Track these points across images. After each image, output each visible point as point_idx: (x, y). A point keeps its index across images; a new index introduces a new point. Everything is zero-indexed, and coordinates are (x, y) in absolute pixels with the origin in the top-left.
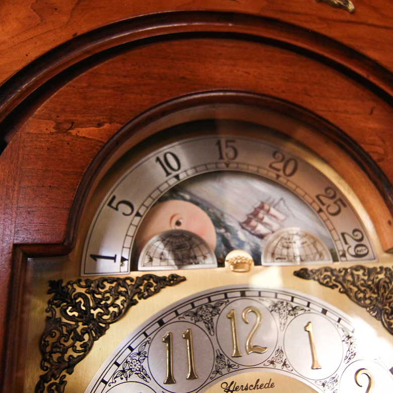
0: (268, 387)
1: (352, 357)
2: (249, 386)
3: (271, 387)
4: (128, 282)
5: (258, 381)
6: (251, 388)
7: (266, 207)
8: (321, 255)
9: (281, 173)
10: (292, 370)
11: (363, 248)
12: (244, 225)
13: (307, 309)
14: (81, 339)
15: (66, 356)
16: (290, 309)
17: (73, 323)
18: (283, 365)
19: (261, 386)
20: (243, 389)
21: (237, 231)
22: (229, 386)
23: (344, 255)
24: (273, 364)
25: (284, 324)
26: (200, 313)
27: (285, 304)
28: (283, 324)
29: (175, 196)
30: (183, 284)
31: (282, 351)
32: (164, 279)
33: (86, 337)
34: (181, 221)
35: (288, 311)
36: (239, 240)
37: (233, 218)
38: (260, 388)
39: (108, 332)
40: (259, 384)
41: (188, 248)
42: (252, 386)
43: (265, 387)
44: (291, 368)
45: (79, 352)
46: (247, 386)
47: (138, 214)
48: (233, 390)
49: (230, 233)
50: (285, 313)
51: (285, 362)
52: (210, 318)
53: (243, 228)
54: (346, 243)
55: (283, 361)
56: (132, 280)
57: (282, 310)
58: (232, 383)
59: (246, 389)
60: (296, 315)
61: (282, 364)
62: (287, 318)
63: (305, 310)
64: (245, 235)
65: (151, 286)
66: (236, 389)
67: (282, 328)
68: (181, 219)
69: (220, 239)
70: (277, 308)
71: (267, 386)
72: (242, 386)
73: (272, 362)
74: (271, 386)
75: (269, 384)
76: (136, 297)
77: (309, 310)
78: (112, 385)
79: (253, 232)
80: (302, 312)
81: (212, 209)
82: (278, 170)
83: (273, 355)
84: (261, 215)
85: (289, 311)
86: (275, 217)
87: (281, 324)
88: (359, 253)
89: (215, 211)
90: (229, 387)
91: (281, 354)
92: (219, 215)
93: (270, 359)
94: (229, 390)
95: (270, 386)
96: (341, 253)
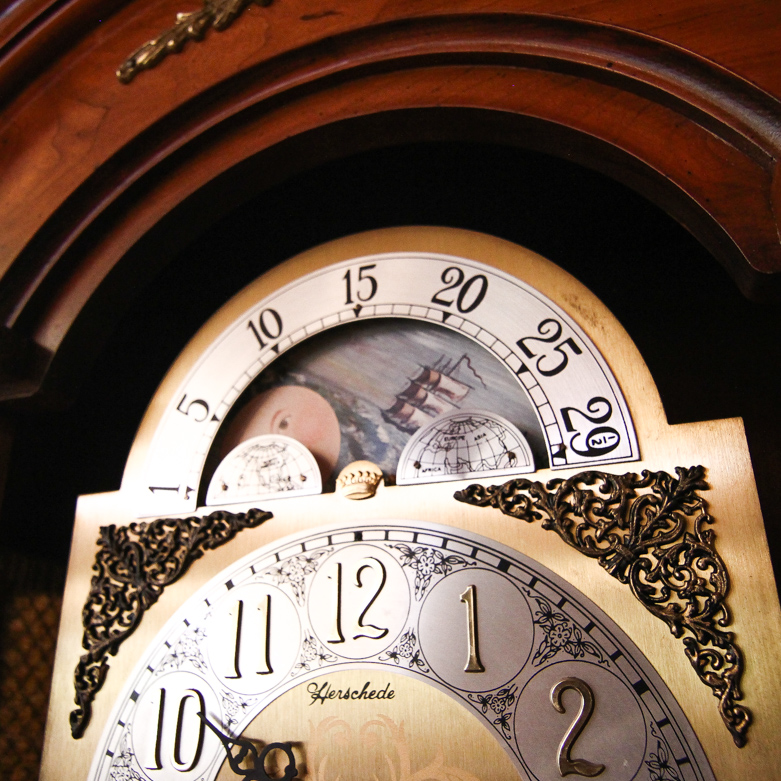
0: (383, 697)
1: (552, 653)
2: (351, 693)
3: (388, 697)
4: (193, 524)
5: (368, 684)
6: (355, 696)
7: (434, 376)
8: (512, 456)
9: (453, 309)
10: (428, 671)
11: (608, 435)
12: (390, 415)
13: (471, 560)
14: (130, 608)
15: (111, 630)
16: (438, 561)
17: (121, 585)
18: (412, 661)
19: (371, 694)
20: (342, 695)
21: (377, 426)
22: (319, 689)
23: (562, 454)
24: (396, 657)
25: (424, 589)
26: (286, 570)
27: (429, 552)
28: (421, 588)
29: (282, 379)
30: (268, 523)
31: (414, 637)
32: (241, 516)
33: (135, 604)
34: (288, 420)
35: (433, 566)
36: (378, 442)
37: (373, 404)
38: (369, 697)
39: (162, 598)
40: (369, 690)
41: (280, 465)
42: (356, 692)
43: (377, 697)
44: (426, 667)
45: (125, 625)
46: (348, 692)
47: (214, 418)
48: (326, 697)
49: (364, 431)
50: (428, 569)
51: (417, 656)
52: (301, 578)
53: (387, 420)
54: (570, 428)
55: (414, 654)
56: (197, 520)
57: (424, 564)
58: (326, 684)
59: (346, 697)
60: (448, 573)
61: (411, 658)
62: (429, 579)
63: (467, 563)
64: (390, 433)
65: (223, 527)
66: (330, 695)
67: (419, 596)
68: (289, 416)
69: (346, 444)
70: (413, 560)
71: (381, 694)
72: (340, 691)
73: (394, 655)
74: (389, 695)
75: (385, 692)
76: (201, 548)
77: (475, 563)
78: (160, 674)
79: (404, 425)
80: (460, 566)
81: (339, 394)
82: (448, 304)
83: (398, 643)
84: (421, 393)
85: (436, 565)
86: (448, 392)
87: (417, 588)
88: (596, 446)
89: (344, 395)
90: (320, 691)
91: (411, 642)
92: (349, 403)
93: (391, 650)
94: (319, 696)
95: (386, 696)
96: (555, 450)
